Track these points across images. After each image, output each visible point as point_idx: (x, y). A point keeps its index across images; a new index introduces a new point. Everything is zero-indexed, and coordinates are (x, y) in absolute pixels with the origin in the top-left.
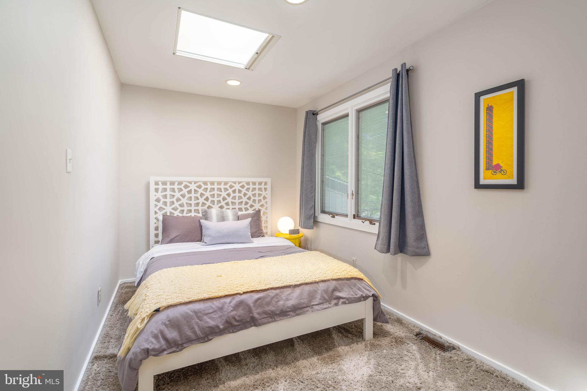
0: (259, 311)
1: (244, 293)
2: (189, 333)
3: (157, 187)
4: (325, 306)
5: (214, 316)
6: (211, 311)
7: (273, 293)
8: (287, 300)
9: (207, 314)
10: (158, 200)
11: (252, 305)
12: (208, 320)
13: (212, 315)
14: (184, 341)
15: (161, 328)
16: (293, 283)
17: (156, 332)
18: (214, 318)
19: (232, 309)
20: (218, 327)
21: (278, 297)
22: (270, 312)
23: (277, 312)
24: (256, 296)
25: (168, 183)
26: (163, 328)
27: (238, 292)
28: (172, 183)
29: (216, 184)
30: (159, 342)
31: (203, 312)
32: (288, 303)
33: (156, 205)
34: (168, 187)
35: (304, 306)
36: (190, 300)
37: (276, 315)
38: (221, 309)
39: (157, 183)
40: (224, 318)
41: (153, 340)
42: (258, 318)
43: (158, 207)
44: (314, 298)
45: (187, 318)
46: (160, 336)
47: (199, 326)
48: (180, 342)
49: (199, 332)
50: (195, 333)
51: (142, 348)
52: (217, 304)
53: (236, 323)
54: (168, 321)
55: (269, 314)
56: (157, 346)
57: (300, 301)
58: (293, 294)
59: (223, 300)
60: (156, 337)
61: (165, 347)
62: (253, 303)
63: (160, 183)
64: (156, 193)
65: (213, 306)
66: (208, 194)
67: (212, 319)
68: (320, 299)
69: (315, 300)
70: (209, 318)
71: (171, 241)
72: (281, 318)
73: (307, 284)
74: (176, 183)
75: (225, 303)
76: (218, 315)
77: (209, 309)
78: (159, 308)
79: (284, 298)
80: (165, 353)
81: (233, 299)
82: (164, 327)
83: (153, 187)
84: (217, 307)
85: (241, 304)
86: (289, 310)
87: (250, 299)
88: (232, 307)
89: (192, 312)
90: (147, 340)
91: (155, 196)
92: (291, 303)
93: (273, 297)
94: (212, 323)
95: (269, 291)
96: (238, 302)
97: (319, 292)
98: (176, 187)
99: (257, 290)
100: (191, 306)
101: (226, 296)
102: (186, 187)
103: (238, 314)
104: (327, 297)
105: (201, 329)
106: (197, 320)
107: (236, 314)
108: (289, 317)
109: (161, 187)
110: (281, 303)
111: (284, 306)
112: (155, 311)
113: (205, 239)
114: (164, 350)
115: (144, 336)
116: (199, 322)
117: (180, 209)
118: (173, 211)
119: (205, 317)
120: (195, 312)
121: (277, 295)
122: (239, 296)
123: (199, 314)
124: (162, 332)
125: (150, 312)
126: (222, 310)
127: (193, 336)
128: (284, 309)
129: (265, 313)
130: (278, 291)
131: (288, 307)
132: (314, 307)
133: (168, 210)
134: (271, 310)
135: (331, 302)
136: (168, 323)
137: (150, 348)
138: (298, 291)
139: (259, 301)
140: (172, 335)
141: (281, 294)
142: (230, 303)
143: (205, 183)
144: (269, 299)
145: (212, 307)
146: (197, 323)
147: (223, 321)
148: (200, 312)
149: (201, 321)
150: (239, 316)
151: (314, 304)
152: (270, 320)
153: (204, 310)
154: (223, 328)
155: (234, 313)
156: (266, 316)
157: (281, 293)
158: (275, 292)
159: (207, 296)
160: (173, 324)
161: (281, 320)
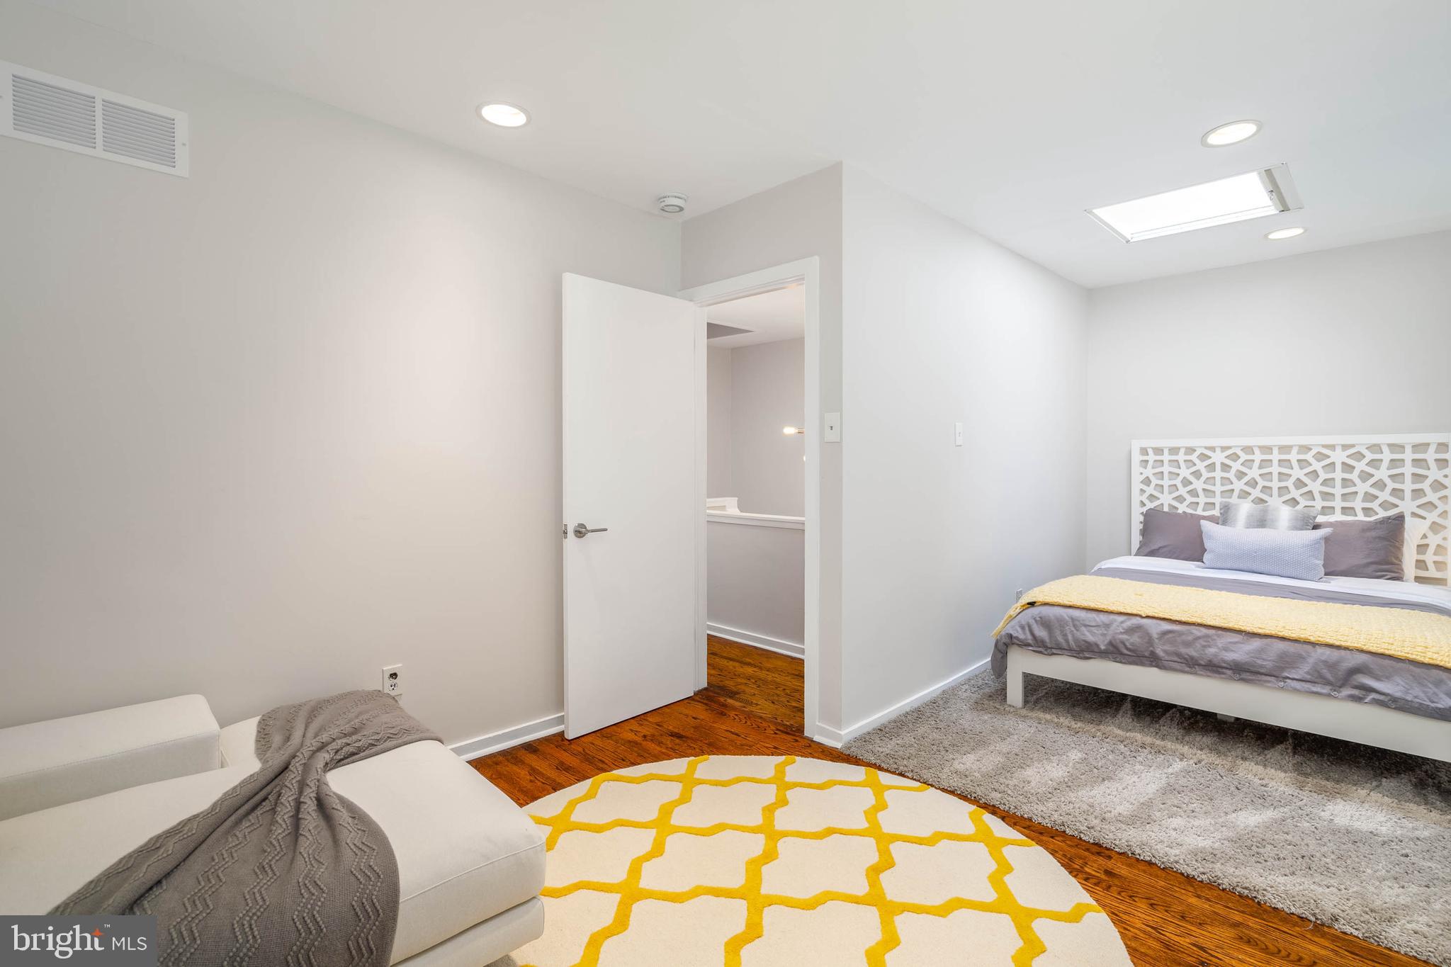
0: (1167, 647)
1: (1148, 617)
2: (1060, 639)
3: (1145, 458)
4: (1317, 688)
5: (1096, 631)
6: (1093, 624)
7: (1201, 631)
8: (1226, 649)
9: (1086, 626)
10: (1147, 481)
11: (1155, 636)
12: (1088, 634)
13: (1093, 628)
14: (1054, 646)
15: (1030, 621)
16: (1249, 628)
17: (1023, 623)
18: (1094, 633)
19: (1122, 631)
20: (1097, 645)
21: (1210, 640)
22: (1186, 656)
23: (1202, 663)
24: (1167, 626)
25: (1166, 451)
26: (1032, 622)
27: (1140, 613)
28: (1174, 451)
29: (1275, 451)
30: (1025, 634)
31: (1082, 622)
32: (1227, 654)
33: (1142, 491)
34: (1166, 457)
35: (1262, 671)
36: (1071, 604)
37: (1200, 665)
38: (1107, 626)
39: (1144, 451)
40: (1108, 638)
41: (1019, 629)
42: (1164, 657)
43: (1146, 495)
44: (1293, 668)
45: (1061, 621)
46: (1027, 628)
47: (1073, 635)
48: (1049, 645)
49: (1071, 642)
50: (1067, 641)
51: (1007, 632)
52: (1103, 618)
53: (1126, 652)
54: (1040, 617)
55: (1185, 659)
56: (1022, 636)
57: (1255, 660)
58: (1242, 645)
59: (1112, 617)
60: (1023, 628)
61: (1030, 642)
62: (1158, 634)
63: (1150, 451)
64: (1142, 470)
65: (1098, 619)
66: (1254, 473)
67: (1093, 634)
68: (1308, 673)
69: (1294, 671)
70: (1088, 631)
71: (1152, 553)
72: (1209, 674)
73: (1283, 639)
74: (1182, 451)
75: (1115, 621)
76: (1101, 632)
77: (1090, 621)
78: (1035, 602)
79: (1220, 645)
80: (1031, 648)
81: (1129, 619)
82: (1034, 621)
83: (1137, 458)
84: (1103, 622)
85: (1137, 628)
86: (1224, 665)
87: (1155, 628)
88: (1124, 629)
89: (1067, 616)
90: (1013, 627)
91: (1141, 474)
92: (1231, 656)
93: (1199, 638)
94: (1090, 638)
95: (1192, 627)
96: (1135, 624)
97: (1311, 661)
98: (1181, 457)
99: (1171, 620)
100: (1070, 611)
101: (1121, 614)
102: (1203, 457)
103: (1131, 641)
104: (1332, 676)
105: (1076, 640)
106: (1073, 629)
107: (1128, 640)
108: (1223, 676)
109: (1152, 457)
110: (1212, 650)
111: (1216, 656)
112: (1028, 604)
113: (1206, 557)
114: (1029, 645)
115: (1013, 623)
116: (1075, 632)
117: (1189, 499)
118: (1175, 504)
119: (1083, 629)
120: (1073, 619)
121: (1207, 636)
122: (1138, 618)
123: (1077, 623)
124: (1029, 626)
125: (1024, 603)
126: (1109, 628)
127: (1064, 645)
128: (1215, 661)
129: (1178, 655)
130: (1212, 632)
131: (1224, 661)
132: (1287, 680)
133: (1166, 501)
134: (1190, 654)
135: (1341, 689)
136: (1038, 619)
137: (1014, 635)
138: (1256, 644)
139: (1170, 635)
140: (1041, 633)
141: (1215, 637)
142: (1122, 622)
143: (1248, 450)
144: (1190, 638)
145: (1095, 620)
146: (1072, 631)
147: (1106, 642)
148: (1079, 621)
149: (1077, 630)
150: (1132, 644)
151: (1289, 676)
152: (1187, 669)
153: (1083, 620)
154: (1104, 650)
155: (1125, 637)
156: (1179, 660)
157: (1219, 636)
158: (1204, 631)
159: (1093, 605)
160: (1045, 623)
161: (1208, 676)
